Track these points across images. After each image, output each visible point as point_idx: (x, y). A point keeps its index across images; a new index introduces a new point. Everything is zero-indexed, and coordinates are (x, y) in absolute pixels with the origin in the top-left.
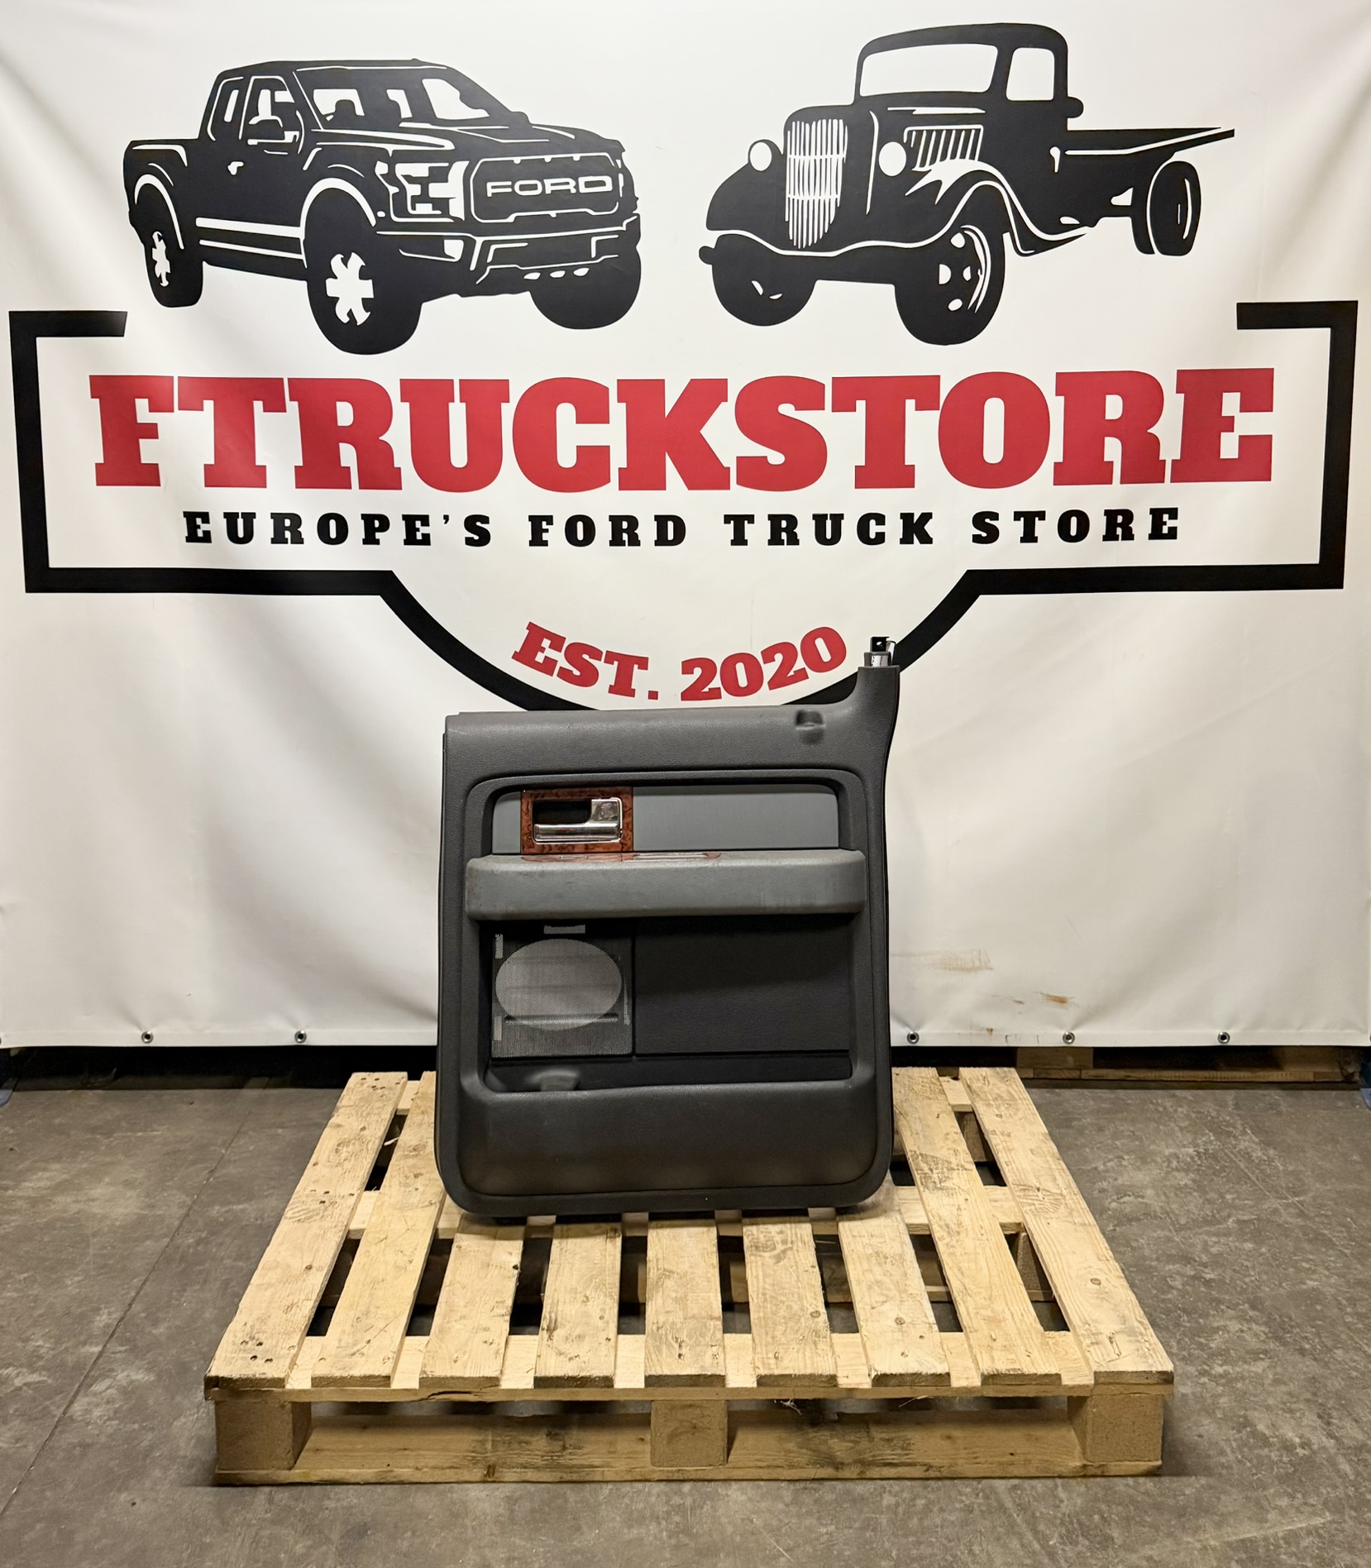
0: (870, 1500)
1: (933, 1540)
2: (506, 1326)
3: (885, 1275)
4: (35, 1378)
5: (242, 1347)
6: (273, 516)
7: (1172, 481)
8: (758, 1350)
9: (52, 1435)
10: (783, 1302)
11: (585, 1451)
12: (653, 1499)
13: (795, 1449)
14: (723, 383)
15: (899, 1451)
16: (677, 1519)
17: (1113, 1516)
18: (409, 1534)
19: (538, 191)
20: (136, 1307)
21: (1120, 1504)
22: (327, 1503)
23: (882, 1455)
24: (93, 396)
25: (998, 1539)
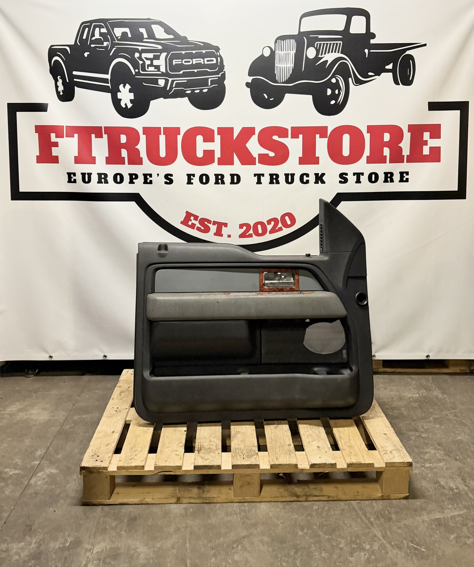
0: (309, 507)
2: (183, 450)
4: (17, 472)
5: (92, 457)
6: (98, 174)
7: (407, 162)
8: (270, 456)
9: (24, 490)
10: (278, 441)
11: (211, 492)
12: (235, 508)
13: (283, 491)
14: (253, 129)
15: (318, 492)
16: (243, 514)
18: (151, 520)
19: (191, 63)
20: (50, 449)
21: (394, 508)
22: (122, 510)
23: (313, 493)
24: (36, 132)
25: (353, 519)
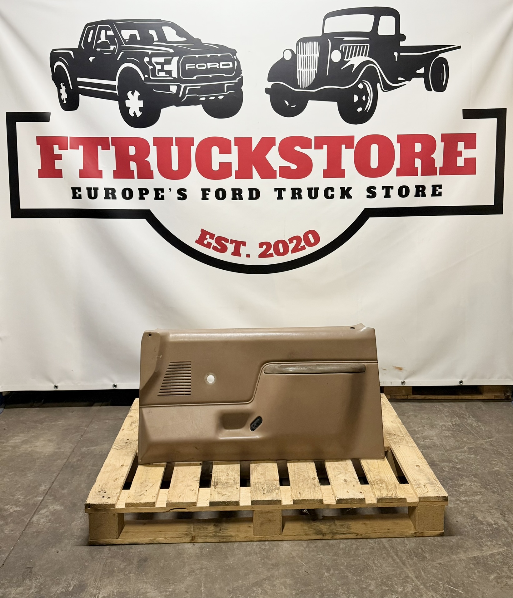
0: (336, 546)
1: (360, 559)
2: (198, 485)
3: (339, 465)
4: (18, 509)
5: (98, 493)
6: (105, 189)
7: (440, 175)
8: (293, 491)
9: (25, 529)
10: (302, 474)
11: (229, 531)
12: (254, 547)
13: (308, 529)
14: (274, 139)
15: (345, 529)
16: (264, 553)
17: (426, 550)
18: (163, 561)
19: (205, 68)
20: (55, 484)
21: (428, 545)
22: (131, 550)
23: (340, 530)
24: (37, 144)
25: (384, 558)
